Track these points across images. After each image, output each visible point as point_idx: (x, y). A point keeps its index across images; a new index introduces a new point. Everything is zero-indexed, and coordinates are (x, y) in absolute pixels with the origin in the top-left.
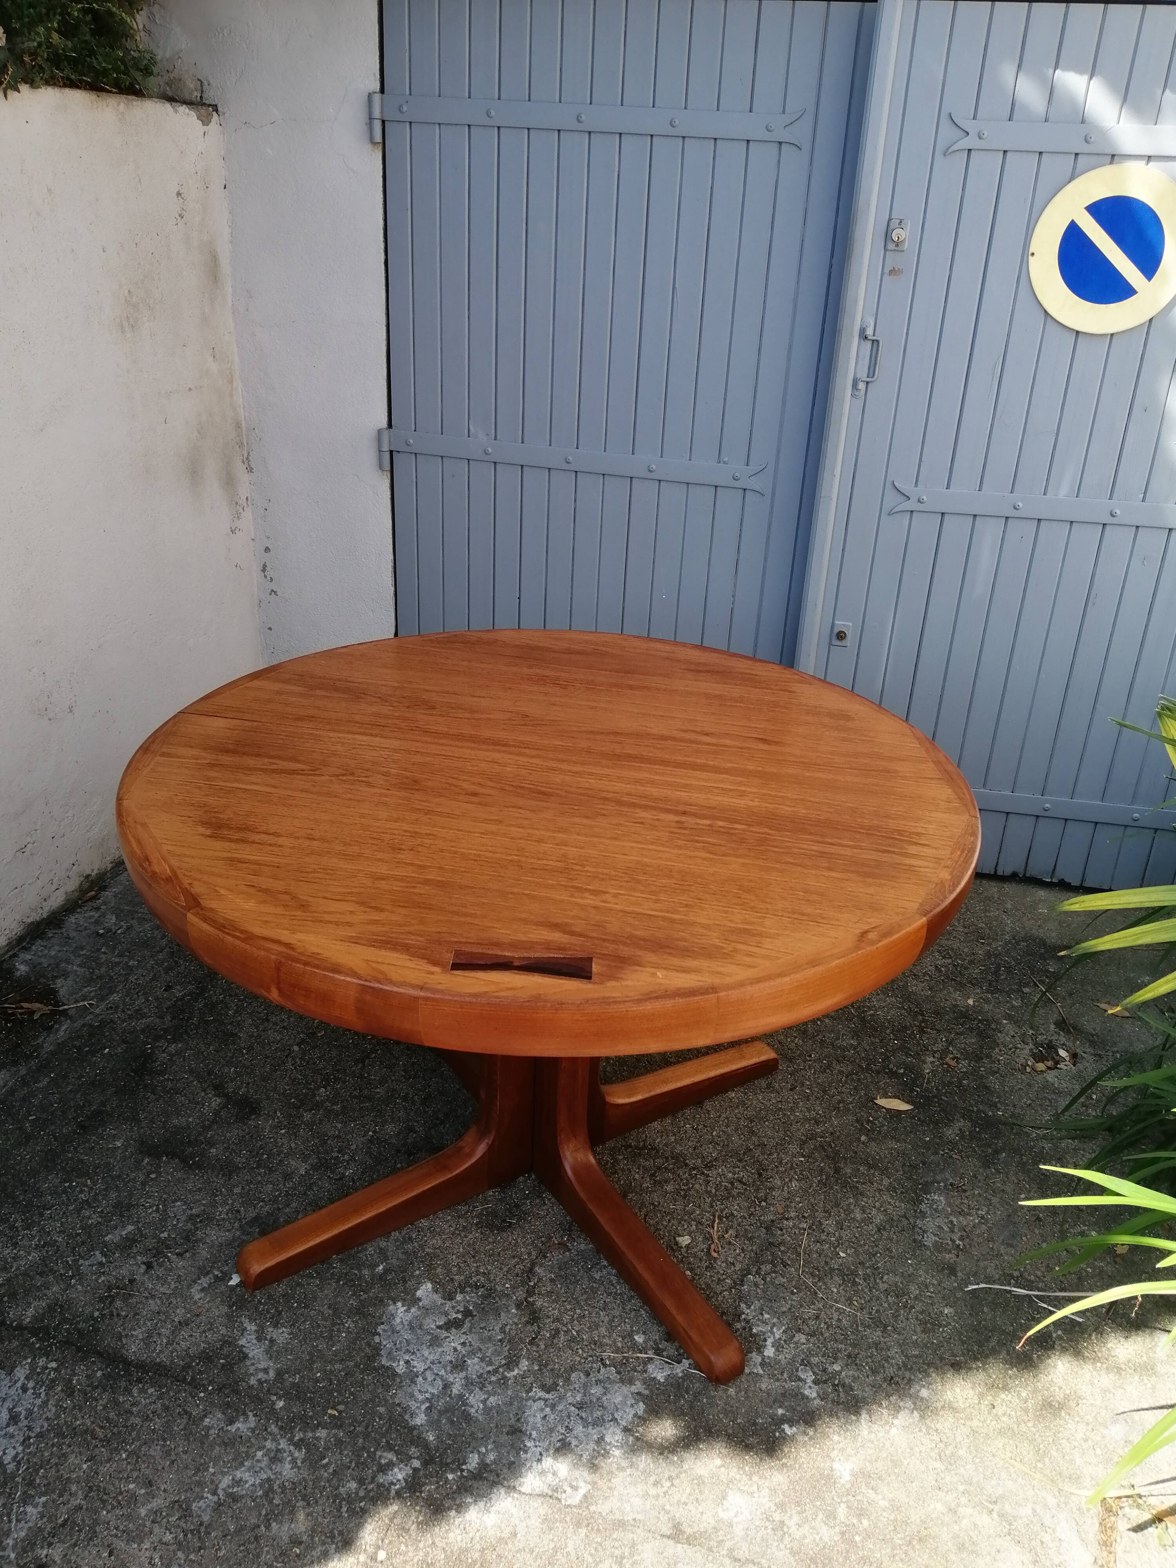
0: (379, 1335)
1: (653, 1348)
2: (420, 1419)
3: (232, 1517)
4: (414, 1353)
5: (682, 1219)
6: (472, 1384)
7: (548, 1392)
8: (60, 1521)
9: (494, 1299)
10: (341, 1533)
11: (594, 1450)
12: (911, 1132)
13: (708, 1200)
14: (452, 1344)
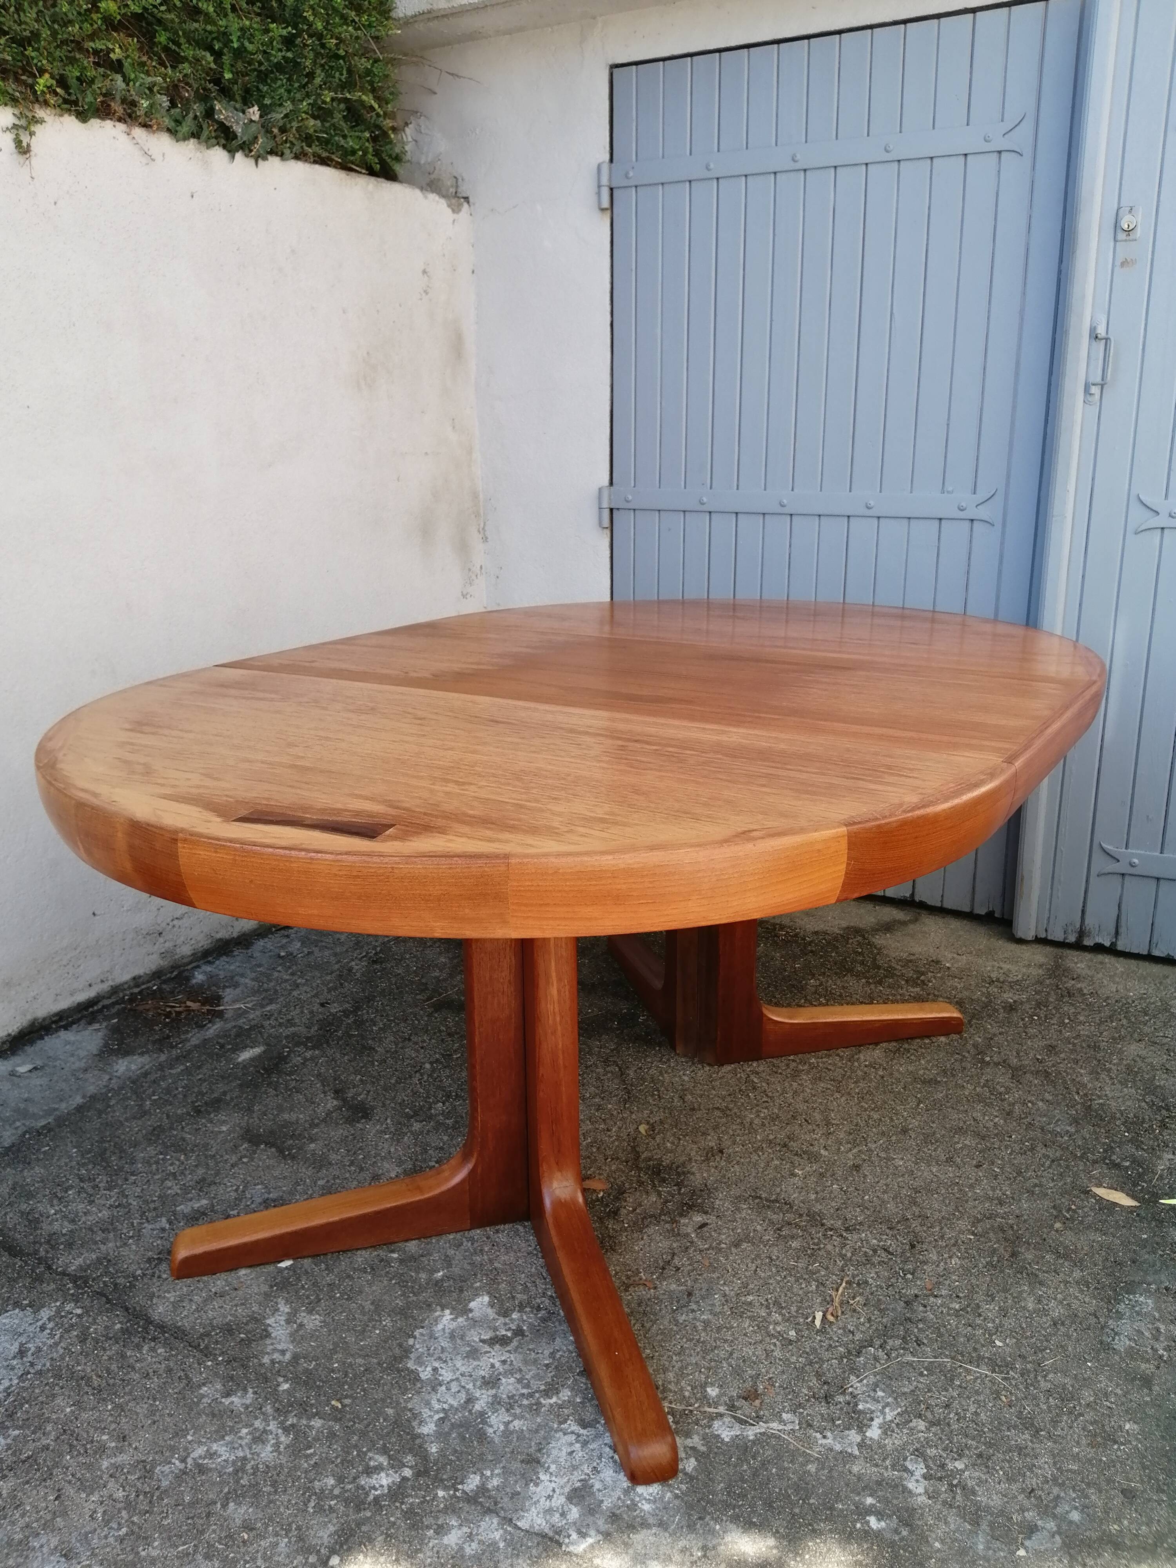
0: (415, 1338)
1: (726, 1404)
2: (429, 1428)
3: (192, 1488)
4: (445, 1361)
5: (801, 1277)
6: (499, 1403)
7: (584, 1427)
8: (23, 1457)
9: (553, 1323)
10: (299, 1528)
11: (619, 1498)
12: (1124, 1227)
13: (840, 1264)
14: (491, 1360)
